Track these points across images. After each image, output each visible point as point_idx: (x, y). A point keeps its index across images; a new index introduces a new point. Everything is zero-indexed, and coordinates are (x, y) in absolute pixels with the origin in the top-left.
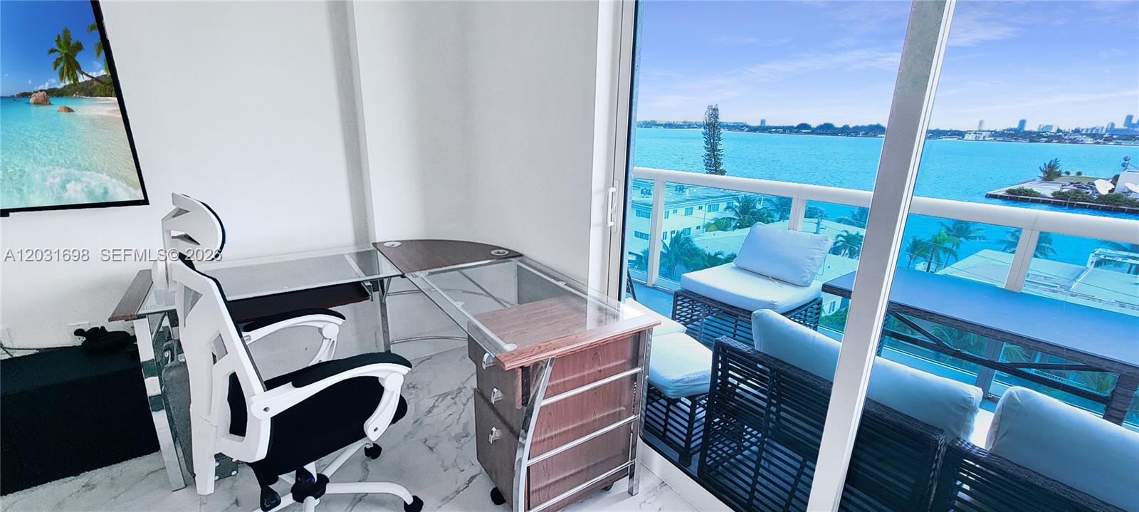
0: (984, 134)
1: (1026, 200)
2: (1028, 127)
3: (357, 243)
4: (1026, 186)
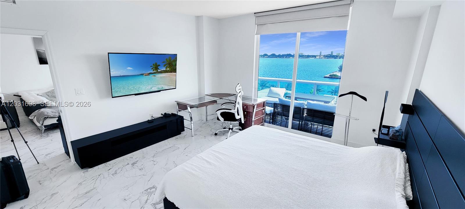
0: (322, 56)
1: (335, 78)
2: (334, 54)
3: (199, 96)
4: (335, 73)
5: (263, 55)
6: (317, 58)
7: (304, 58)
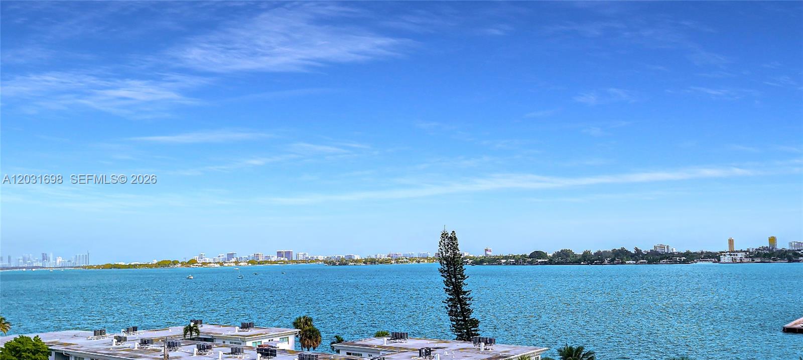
5: (528, 254)
6: (722, 260)
7: (676, 262)
